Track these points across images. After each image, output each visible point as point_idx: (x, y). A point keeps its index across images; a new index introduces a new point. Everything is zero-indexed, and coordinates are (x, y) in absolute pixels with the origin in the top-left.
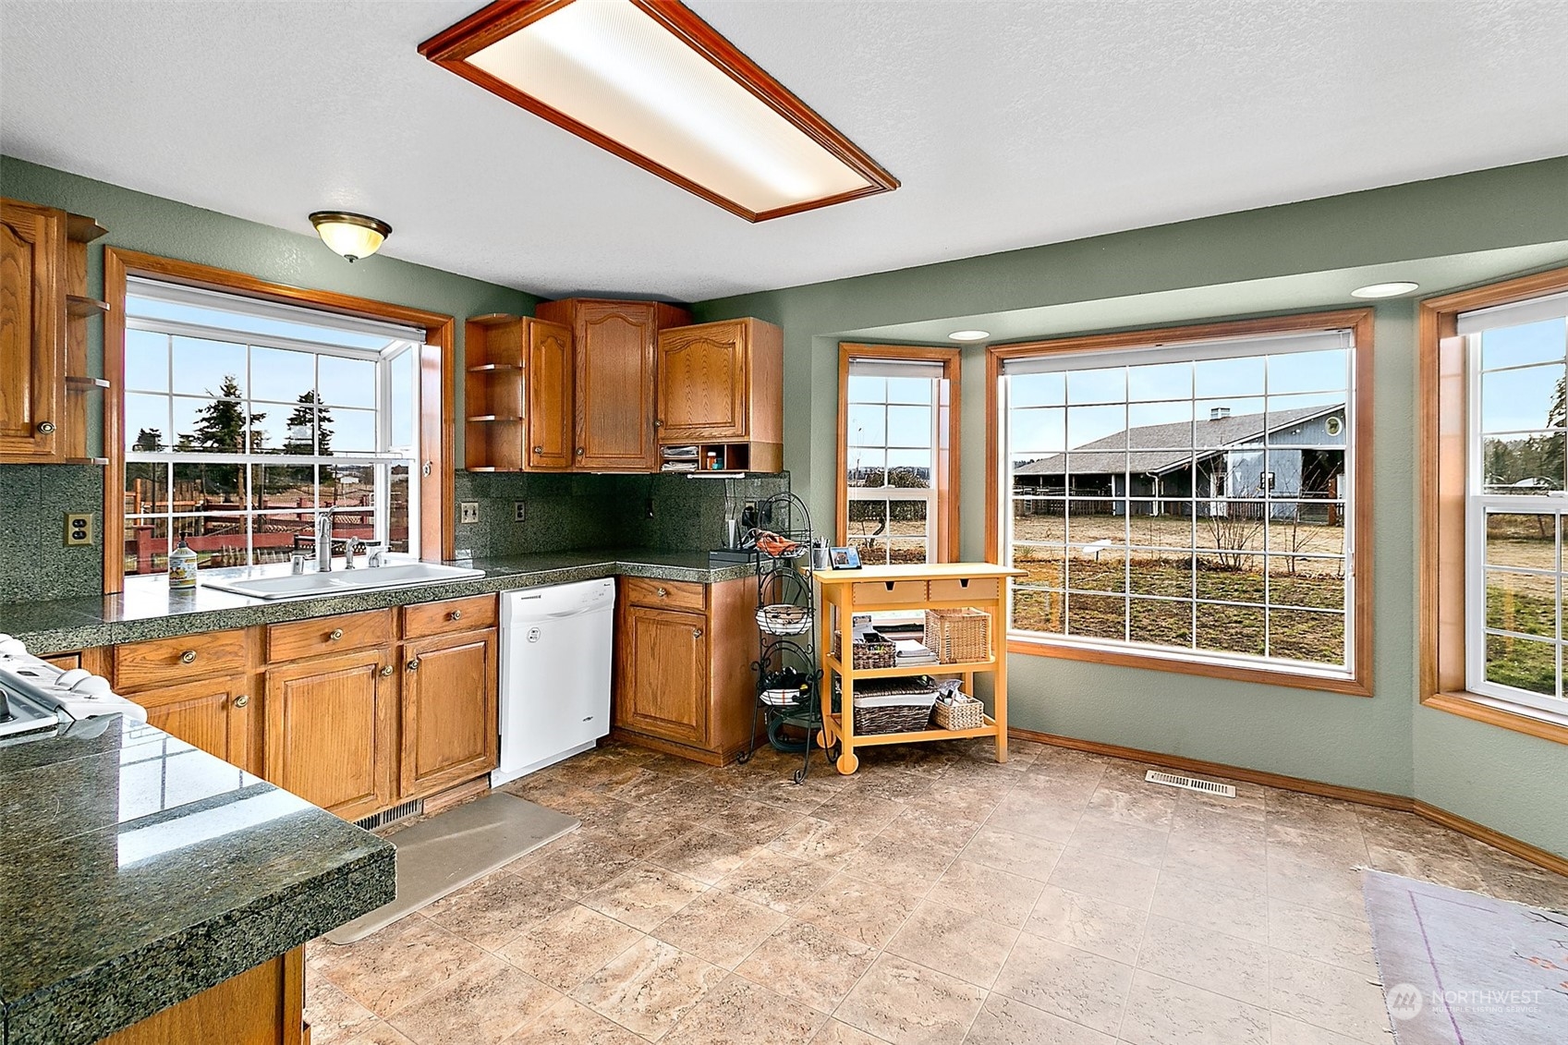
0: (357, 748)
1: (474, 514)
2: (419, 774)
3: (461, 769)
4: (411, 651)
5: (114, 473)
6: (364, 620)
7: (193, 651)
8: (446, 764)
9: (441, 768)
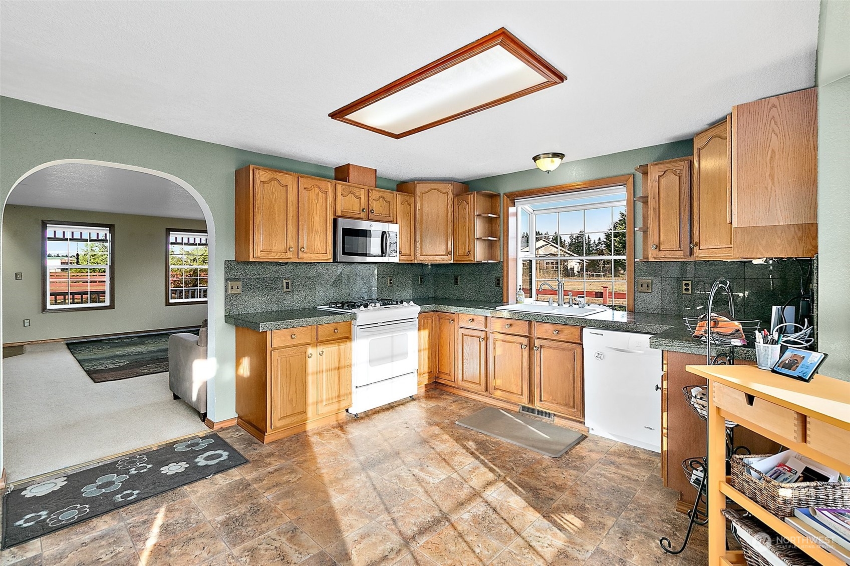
1: (648, 286)
2: (542, 399)
3: (562, 409)
4: (537, 343)
5: (505, 265)
6: (519, 324)
7: (473, 320)
8: (554, 402)
9: (552, 402)
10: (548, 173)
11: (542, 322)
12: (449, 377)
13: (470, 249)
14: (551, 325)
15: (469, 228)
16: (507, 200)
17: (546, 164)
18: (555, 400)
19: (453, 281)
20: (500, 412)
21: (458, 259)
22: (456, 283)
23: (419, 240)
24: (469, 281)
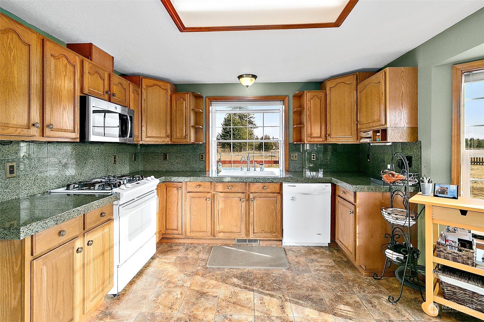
0: (236, 219)
1: (296, 157)
2: (255, 232)
3: (268, 235)
4: (251, 196)
5: (207, 145)
6: (238, 185)
7: (200, 185)
8: (263, 232)
9: (261, 233)
10: (247, 87)
11: (256, 182)
12: (177, 231)
13: (187, 133)
14: (261, 183)
15: (185, 118)
16: (209, 102)
17: (246, 81)
18: (264, 231)
19: (162, 158)
20: (223, 247)
21: (176, 141)
22: (165, 158)
23: (145, 125)
24: (177, 157)
